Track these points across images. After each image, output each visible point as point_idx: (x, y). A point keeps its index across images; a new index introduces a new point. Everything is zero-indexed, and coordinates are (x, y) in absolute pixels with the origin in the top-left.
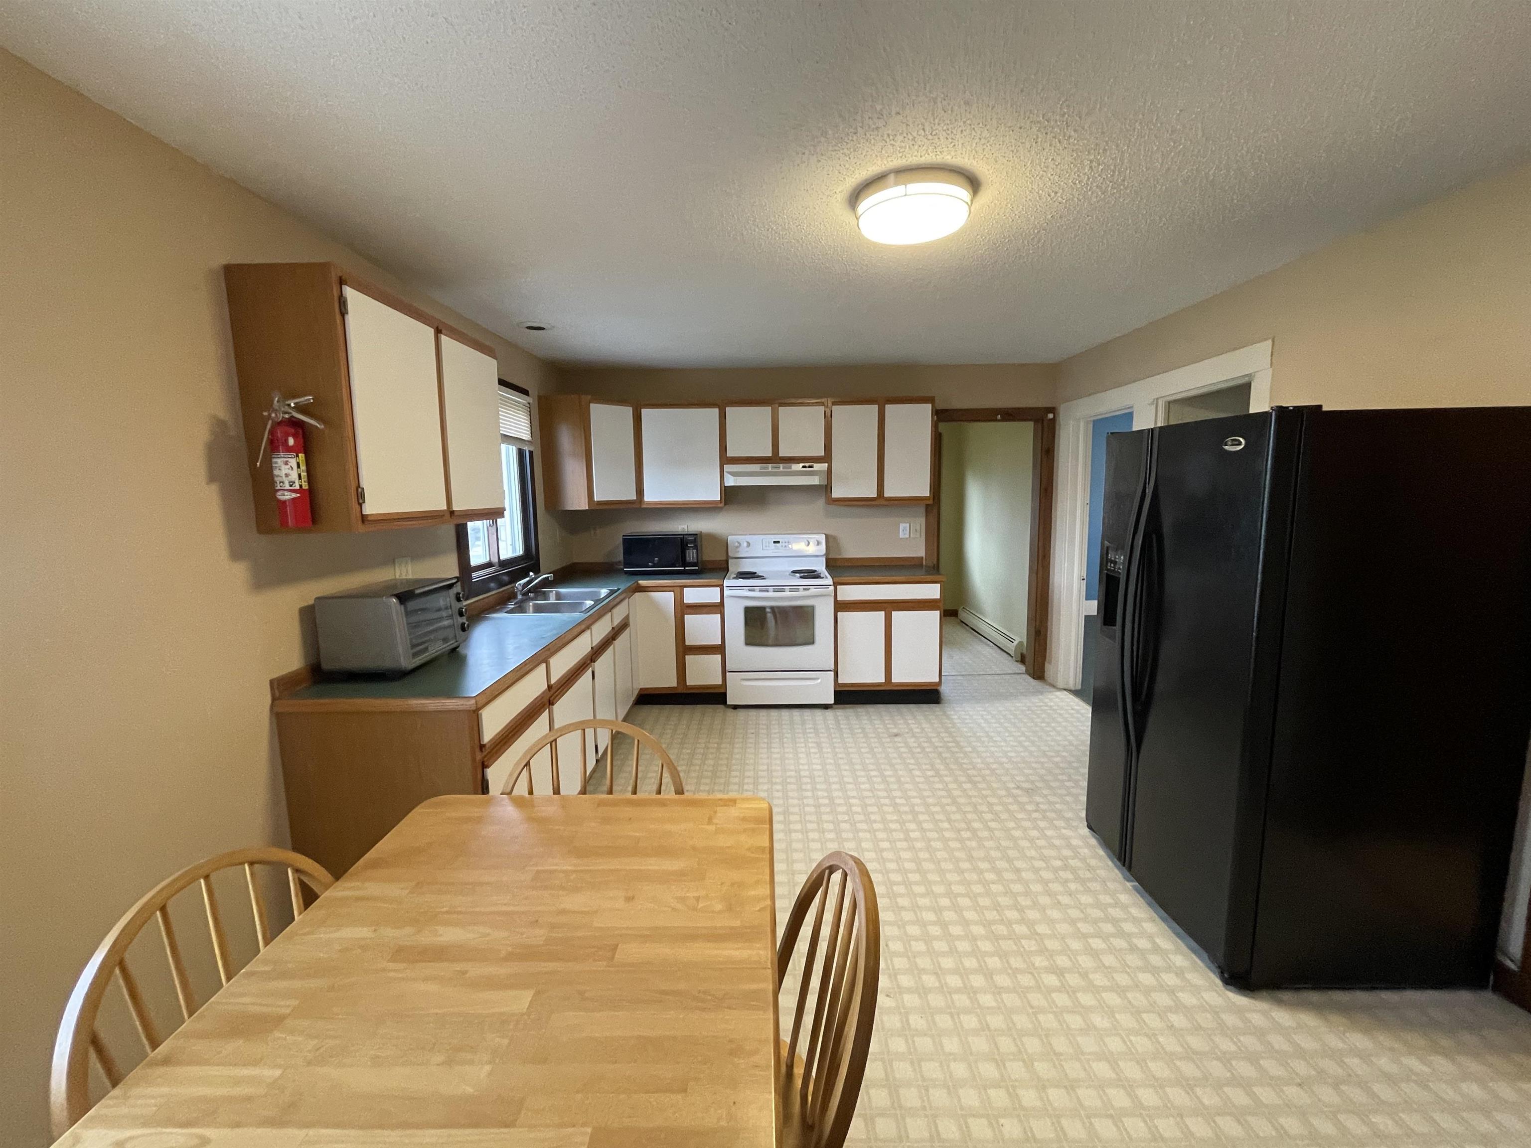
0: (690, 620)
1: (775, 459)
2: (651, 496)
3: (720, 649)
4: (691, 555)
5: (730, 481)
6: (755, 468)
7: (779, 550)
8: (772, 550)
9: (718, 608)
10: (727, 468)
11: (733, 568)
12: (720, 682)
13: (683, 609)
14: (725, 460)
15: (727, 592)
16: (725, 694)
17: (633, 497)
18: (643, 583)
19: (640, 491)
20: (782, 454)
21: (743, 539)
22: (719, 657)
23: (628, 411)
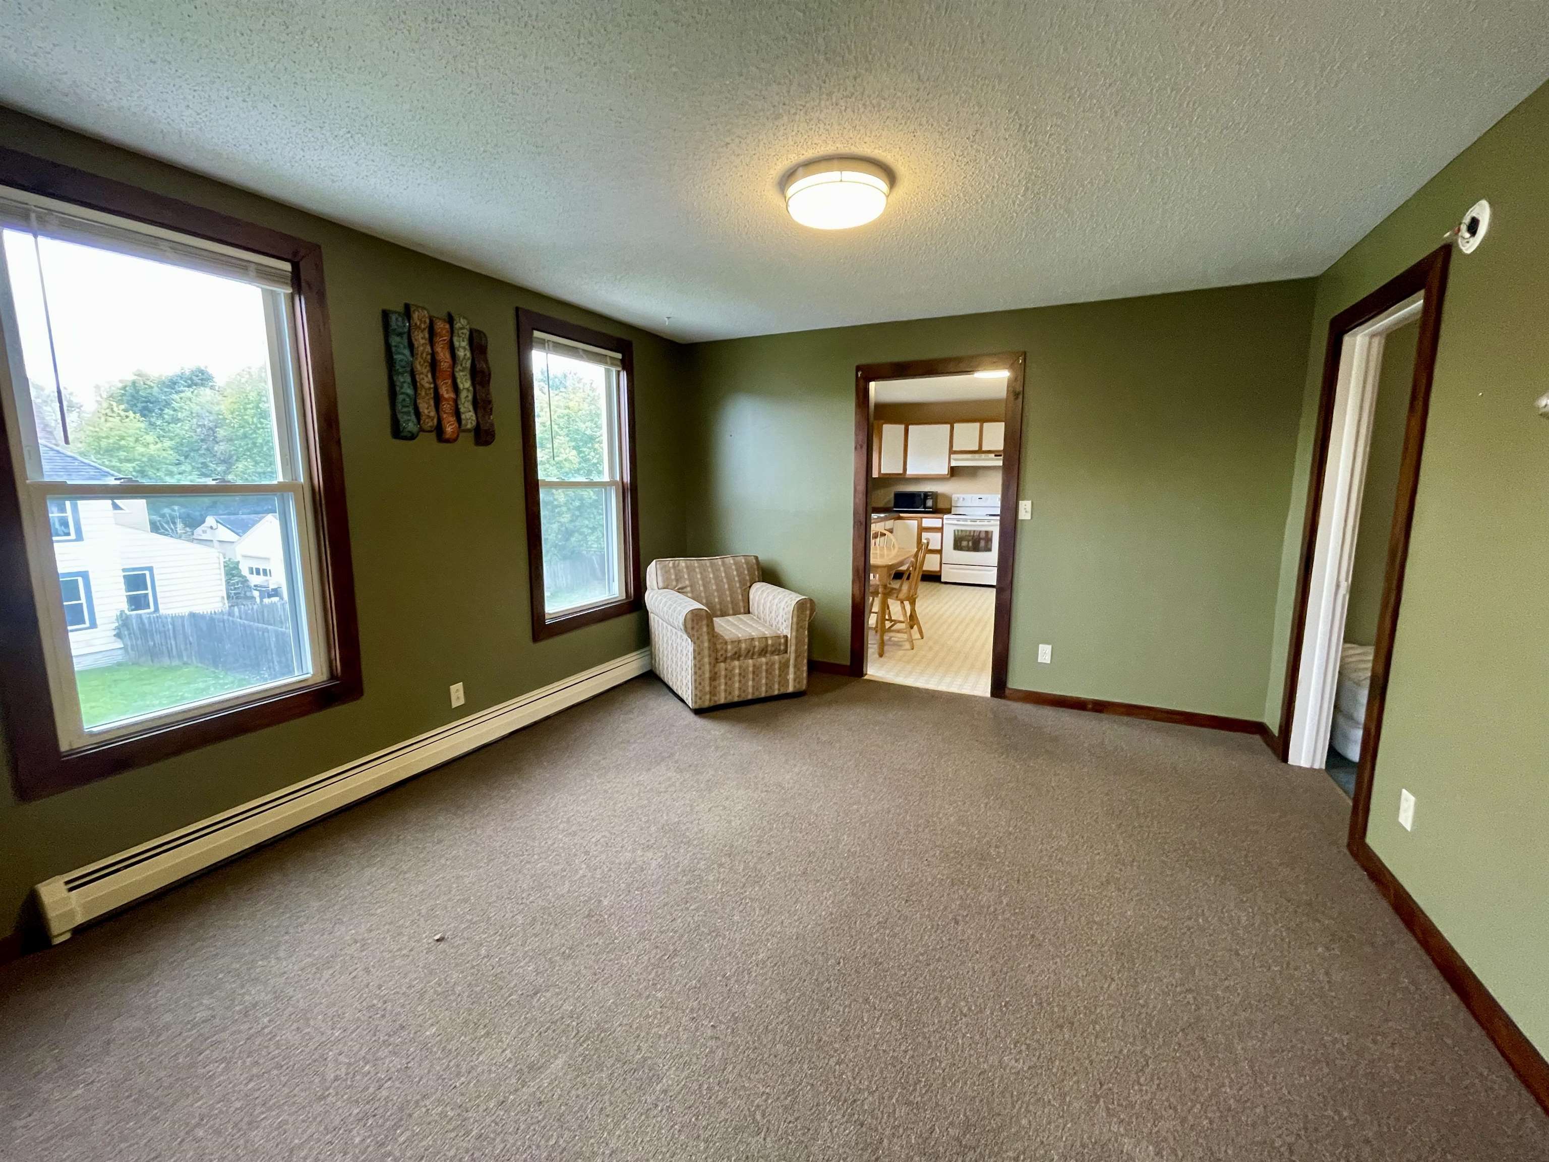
0: (925, 535)
1: (980, 451)
2: (910, 472)
3: (940, 552)
4: (929, 503)
5: (953, 464)
6: (969, 456)
7: (981, 503)
8: (977, 503)
9: (940, 530)
10: (953, 456)
11: (954, 511)
12: (938, 569)
13: (922, 529)
14: (952, 452)
15: (945, 521)
16: (940, 577)
17: (901, 472)
18: (902, 515)
19: (905, 469)
20: (984, 448)
21: (961, 496)
22: (938, 556)
23: (902, 427)
